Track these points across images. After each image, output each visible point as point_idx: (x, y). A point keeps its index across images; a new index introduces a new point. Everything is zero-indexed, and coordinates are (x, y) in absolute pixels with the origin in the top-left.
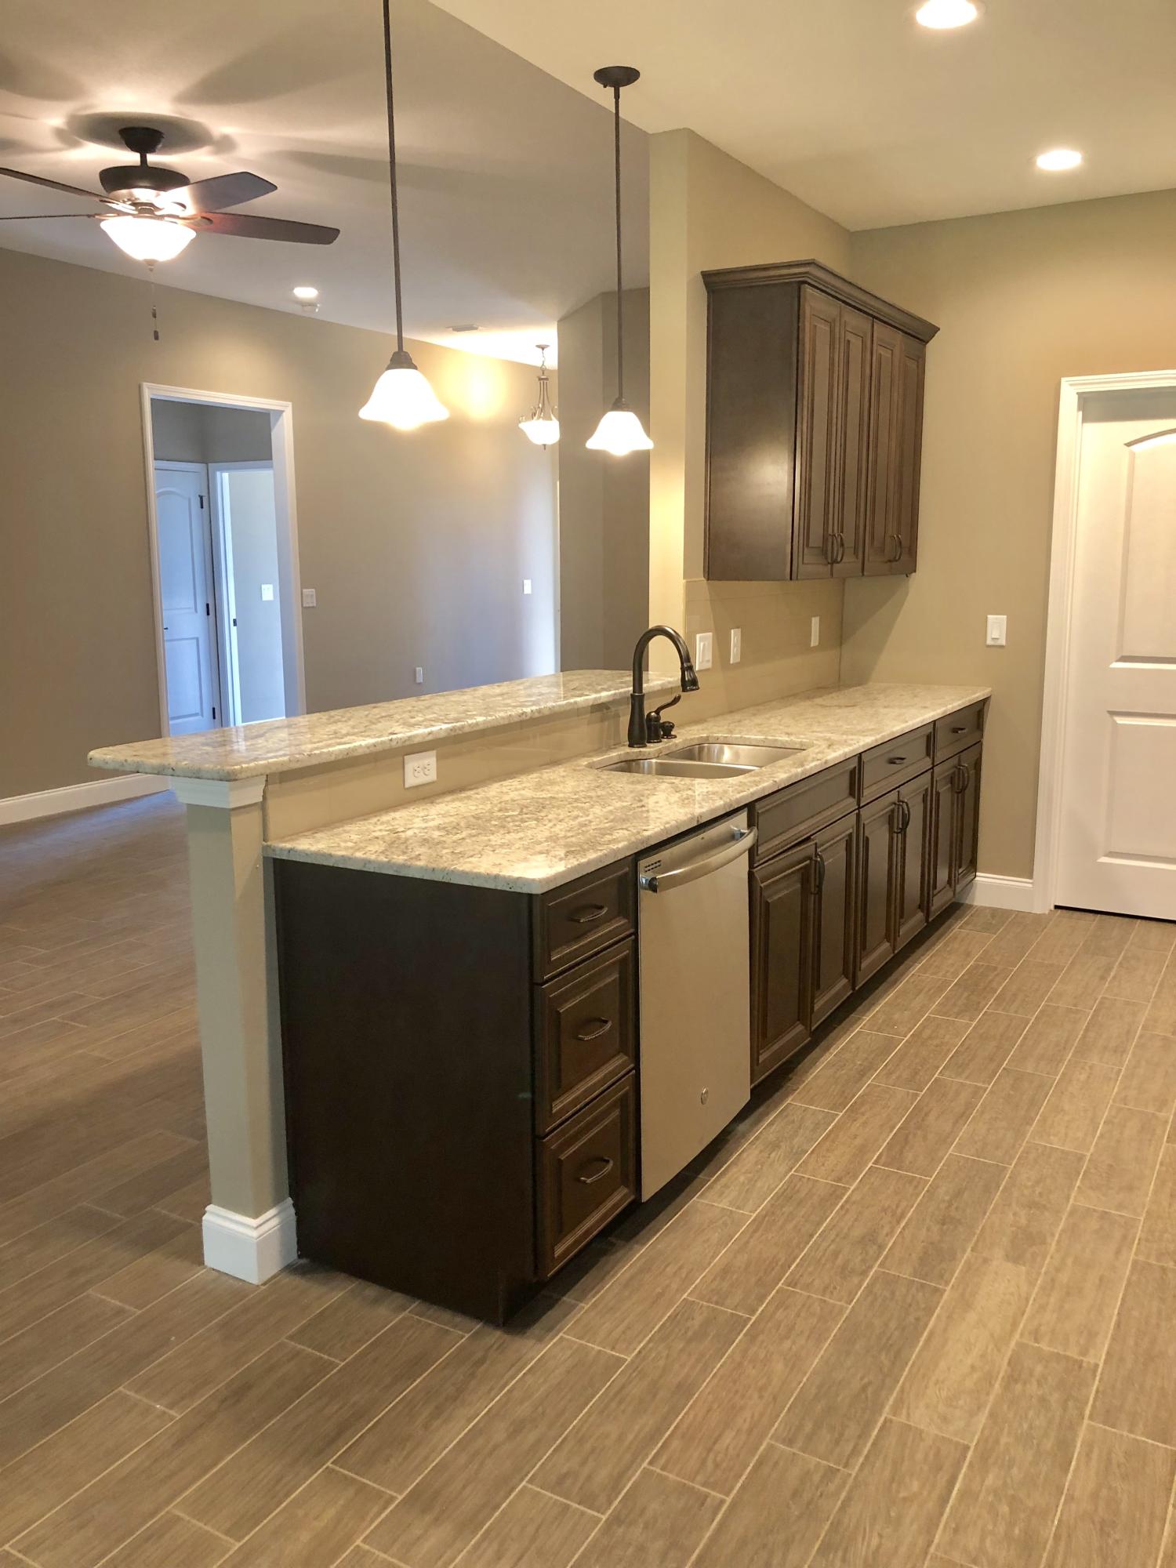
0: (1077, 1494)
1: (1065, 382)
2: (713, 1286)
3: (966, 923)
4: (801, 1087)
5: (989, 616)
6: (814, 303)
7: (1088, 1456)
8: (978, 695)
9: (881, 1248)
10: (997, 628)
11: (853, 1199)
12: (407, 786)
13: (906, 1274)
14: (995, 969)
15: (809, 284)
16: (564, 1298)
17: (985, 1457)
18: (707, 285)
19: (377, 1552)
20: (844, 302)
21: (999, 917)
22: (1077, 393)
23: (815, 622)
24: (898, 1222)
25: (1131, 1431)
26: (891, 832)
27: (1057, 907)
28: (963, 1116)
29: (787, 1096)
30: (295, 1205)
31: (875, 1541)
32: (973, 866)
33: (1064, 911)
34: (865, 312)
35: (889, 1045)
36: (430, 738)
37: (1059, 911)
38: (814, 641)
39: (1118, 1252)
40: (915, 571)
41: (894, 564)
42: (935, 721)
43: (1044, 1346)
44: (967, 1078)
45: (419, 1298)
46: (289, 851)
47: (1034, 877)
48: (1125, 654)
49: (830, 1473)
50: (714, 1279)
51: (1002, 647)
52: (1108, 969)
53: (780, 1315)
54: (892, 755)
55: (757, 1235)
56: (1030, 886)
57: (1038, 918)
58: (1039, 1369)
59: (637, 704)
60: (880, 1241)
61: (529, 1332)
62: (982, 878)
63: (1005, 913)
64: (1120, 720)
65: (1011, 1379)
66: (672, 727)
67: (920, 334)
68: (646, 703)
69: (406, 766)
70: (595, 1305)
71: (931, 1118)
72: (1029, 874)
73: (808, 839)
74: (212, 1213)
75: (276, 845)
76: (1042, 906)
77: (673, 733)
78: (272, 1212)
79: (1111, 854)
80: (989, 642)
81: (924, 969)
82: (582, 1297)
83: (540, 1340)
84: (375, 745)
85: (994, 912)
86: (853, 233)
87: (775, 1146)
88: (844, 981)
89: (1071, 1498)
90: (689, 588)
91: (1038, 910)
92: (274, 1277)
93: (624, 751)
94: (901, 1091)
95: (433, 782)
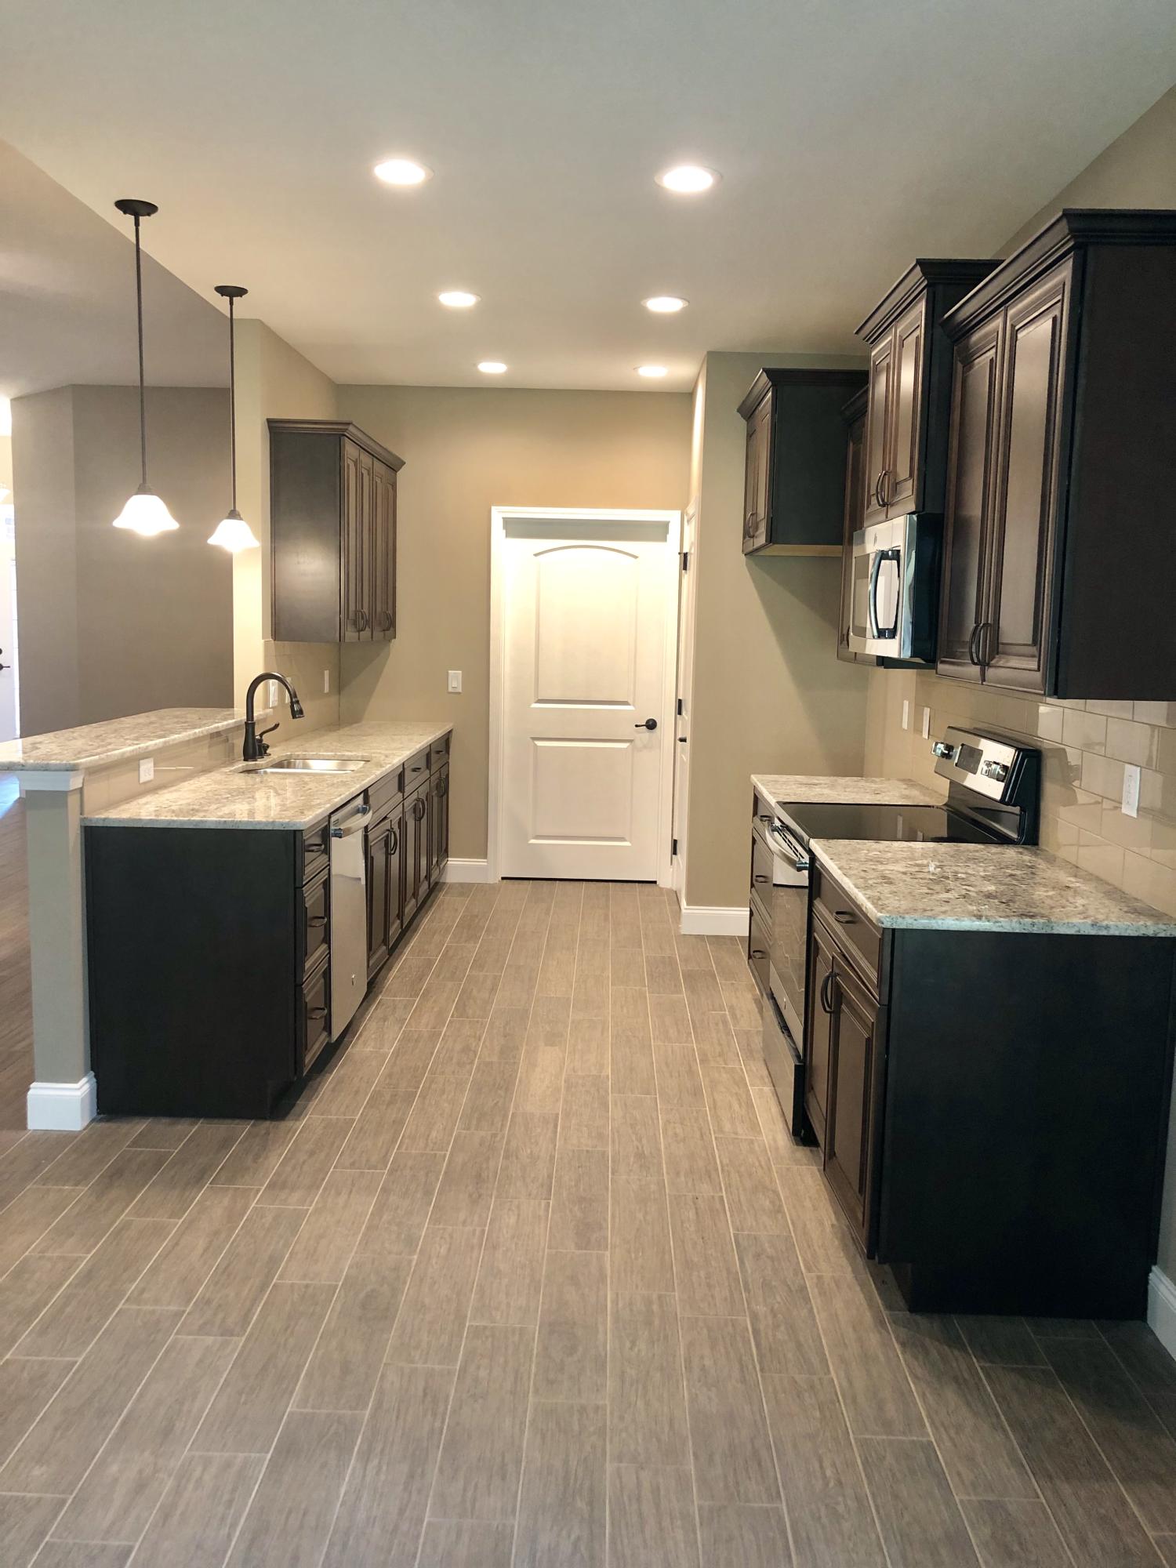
0: (616, 1118)
1: (495, 510)
2: (387, 1082)
3: (446, 893)
4: (384, 990)
5: (450, 672)
6: (350, 450)
7: (616, 1105)
8: (447, 728)
9: (475, 1053)
10: (455, 680)
11: (447, 1034)
12: (141, 781)
13: (495, 1059)
14: (477, 916)
15: (347, 437)
16: (298, 1102)
17: (567, 1115)
18: (270, 428)
19: (268, 1206)
20: (361, 447)
21: (465, 889)
22: (503, 518)
23: (327, 673)
24: (480, 1040)
25: (632, 1093)
26: (415, 820)
27: (503, 878)
28: (493, 990)
29: (377, 996)
30: (95, 1076)
31: (529, 1151)
32: (444, 852)
33: (508, 881)
34: (368, 452)
35: (430, 963)
36: (156, 747)
37: (505, 881)
38: (326, 690)
39: (602, 1033)
40: (395, 638)
41: (386, 632)
42: (430, 745)
43: (580, 1073)
44: (487, 972)
45: (201, 1117)
46: (104, 819)
47: (488, 856)
48: (540, 698)
49: (494, 1135)
50: (386, 1078)
51: (460, 693)
52: (548, 910)
53: (433, 1086)
54: (413, 767)
55: (399, 1058)
56: (486, 864)
57: (492, 887)
58: (580, 1082)
59: (250, 729)
60: (473, 1049)
61: (287, 1118)
62: (452, 862)
63: (470, 886)
64: (539, 743)
65: (568, 1088)
66: (268, 747)
67: (394, 466)
68: (256, 727)
69: (141, 769)
70: (320, 1101)
71: (475, 992)
72: (485, 856)
73: (385, 818)
74: (34, 1088)
75: (92, 817)
76: (494, 879)
77: (268, 752)
78: (85, 1080)
79: (538, 837)
80: (450, 690)
81: (432, 921)
82: (309, 1099)
83: (298, 1117)
84: (133, 751)
85: (462, 885)
86: (338, 385)
87: (385, 1019)
88: (398, 921)
89: (613, 1119)
90: (266, 644)
91: (491, 881)
92: (88, 1126)
93: (242, 764)
94: (450, 984)
95: (151, 781)
